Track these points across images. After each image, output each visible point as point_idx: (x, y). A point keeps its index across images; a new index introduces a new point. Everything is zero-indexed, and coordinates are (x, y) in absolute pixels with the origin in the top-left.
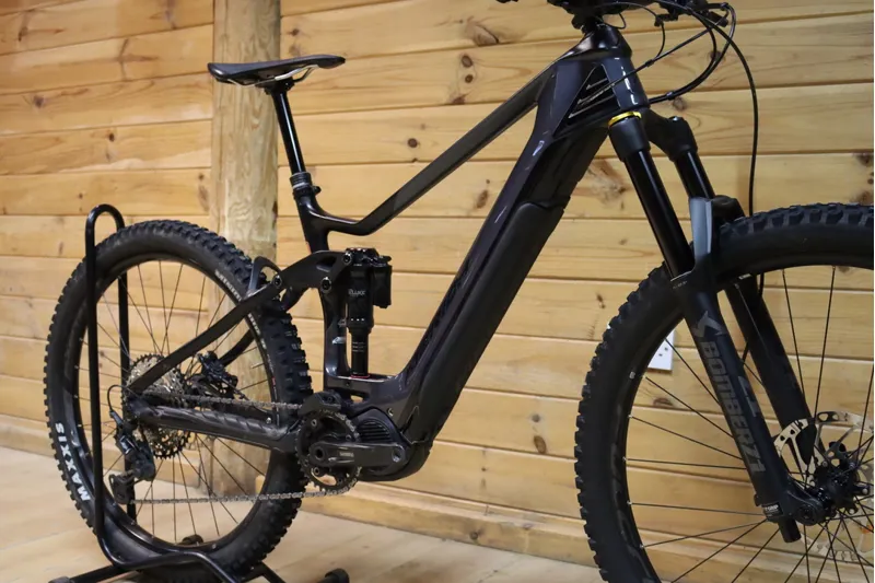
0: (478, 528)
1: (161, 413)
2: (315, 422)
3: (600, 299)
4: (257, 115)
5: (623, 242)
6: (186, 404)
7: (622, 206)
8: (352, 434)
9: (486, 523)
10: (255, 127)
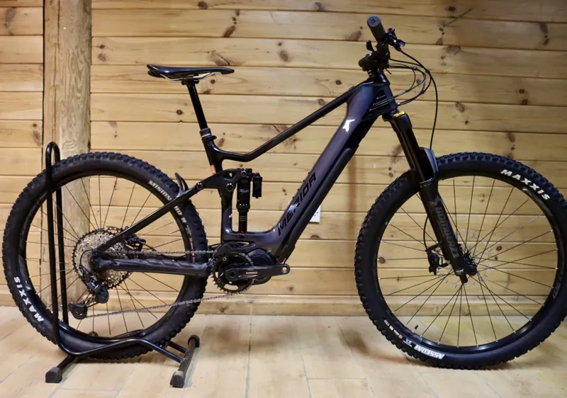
0: (224, 306)
1: (118, 263)
2: (225, 259)
3: (284, 191)
4: (79, 91)
5: (295, 164)
6: (126, 257)
7: (295, 148)
8: (249, 263)
9: (229, 303)
10: (78, 98)
